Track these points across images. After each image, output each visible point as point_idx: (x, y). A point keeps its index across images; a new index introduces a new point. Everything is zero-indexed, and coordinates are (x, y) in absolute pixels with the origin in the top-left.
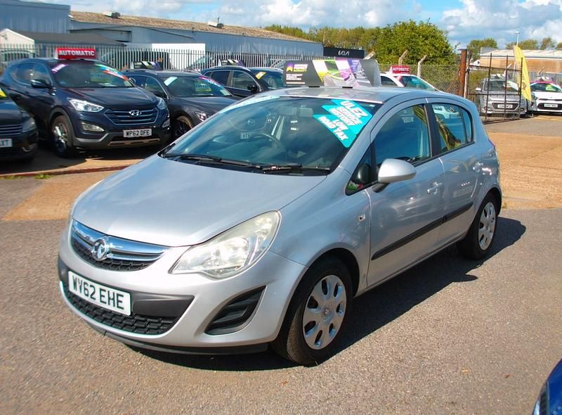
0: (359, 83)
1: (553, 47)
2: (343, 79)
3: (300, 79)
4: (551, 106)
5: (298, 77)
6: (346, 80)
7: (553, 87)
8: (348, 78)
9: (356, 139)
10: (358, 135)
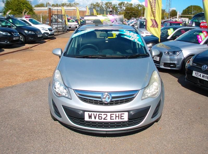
0: (118, 23)
1: (50, 5)
2: (111, 22)
3: (93, 22)
4: (73, 27)
5: (91, 22)
6: (112, 22)
7: (72, 21)
8: (113, 22)
9: (143, 43)
10: (143, 42)
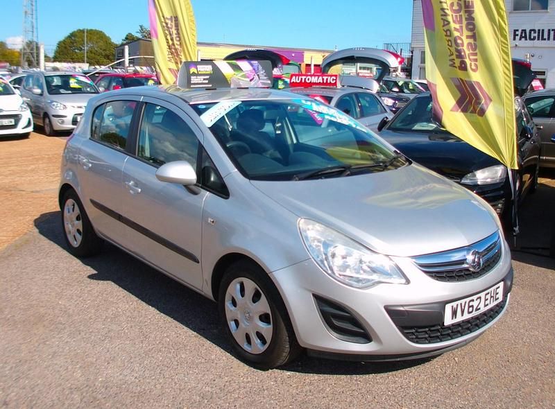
2: (248, 80)
